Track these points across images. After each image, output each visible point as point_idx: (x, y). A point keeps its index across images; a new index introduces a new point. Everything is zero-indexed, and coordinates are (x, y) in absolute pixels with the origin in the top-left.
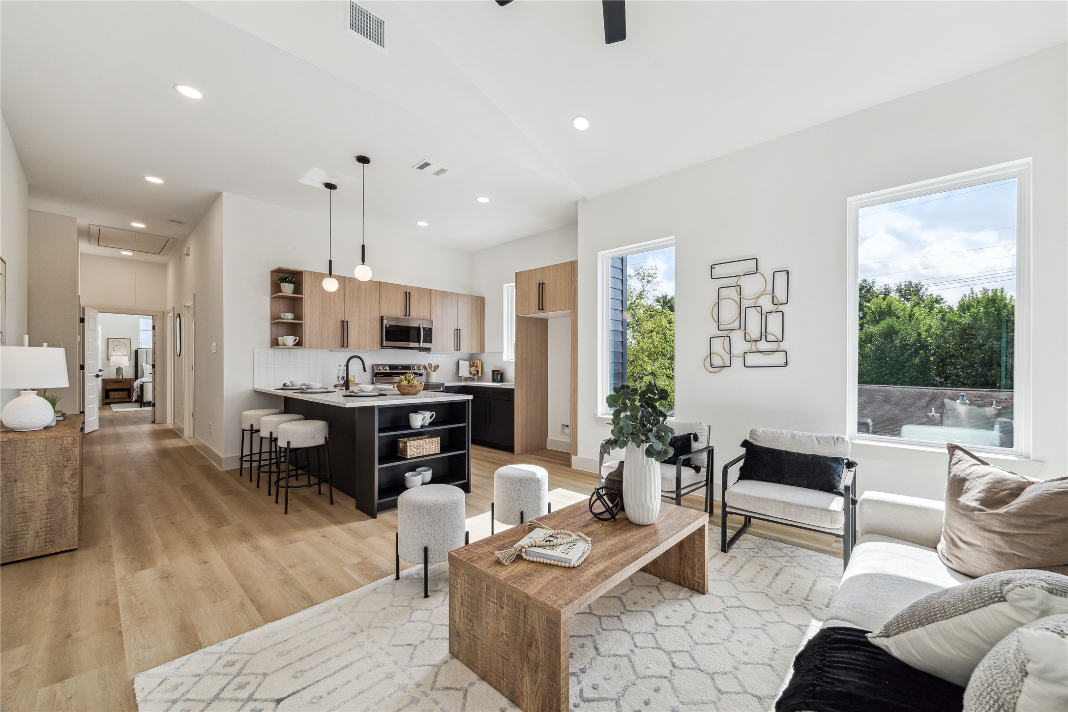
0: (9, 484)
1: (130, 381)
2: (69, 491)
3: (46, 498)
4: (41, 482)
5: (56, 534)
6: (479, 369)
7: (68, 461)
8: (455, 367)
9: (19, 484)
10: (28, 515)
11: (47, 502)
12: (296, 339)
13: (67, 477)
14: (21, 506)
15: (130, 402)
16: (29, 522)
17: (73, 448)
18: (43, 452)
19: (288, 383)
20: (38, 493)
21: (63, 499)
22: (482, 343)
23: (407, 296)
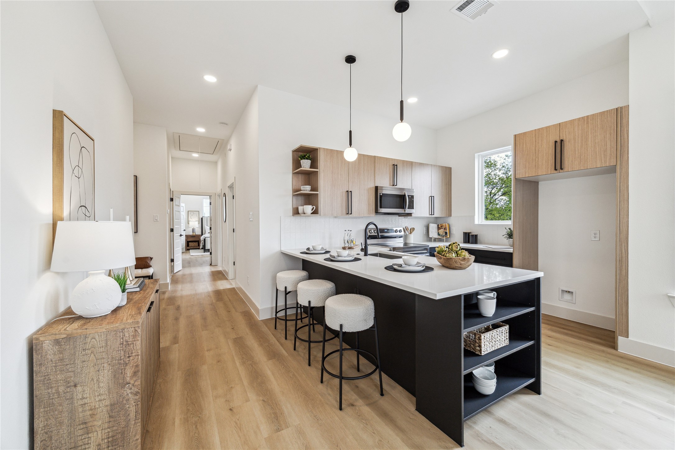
0: (68, 390)
1: (199, 236)
2: (131, 393)
3: (108, 402)
4: (102, 385)
5: (118, 444)
6: (448, 231)
7: (129, 357)
8: (425, 229)
9: (79, 388)
10: (89, 425)
11: (109, 408)
12: (313, 208)
13: (128, 376)
14: (81, 415)
15: (199, 249)
16: (91, 433)
17: (135, 341)
18: (104, 348)
19: (311, 248)
20: (99, 397)
21: (125, 402)
22: (450, 208)
23: (395, 166)
